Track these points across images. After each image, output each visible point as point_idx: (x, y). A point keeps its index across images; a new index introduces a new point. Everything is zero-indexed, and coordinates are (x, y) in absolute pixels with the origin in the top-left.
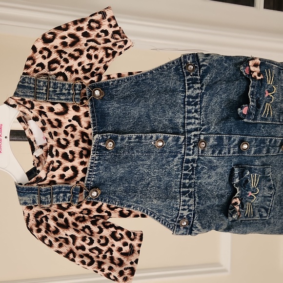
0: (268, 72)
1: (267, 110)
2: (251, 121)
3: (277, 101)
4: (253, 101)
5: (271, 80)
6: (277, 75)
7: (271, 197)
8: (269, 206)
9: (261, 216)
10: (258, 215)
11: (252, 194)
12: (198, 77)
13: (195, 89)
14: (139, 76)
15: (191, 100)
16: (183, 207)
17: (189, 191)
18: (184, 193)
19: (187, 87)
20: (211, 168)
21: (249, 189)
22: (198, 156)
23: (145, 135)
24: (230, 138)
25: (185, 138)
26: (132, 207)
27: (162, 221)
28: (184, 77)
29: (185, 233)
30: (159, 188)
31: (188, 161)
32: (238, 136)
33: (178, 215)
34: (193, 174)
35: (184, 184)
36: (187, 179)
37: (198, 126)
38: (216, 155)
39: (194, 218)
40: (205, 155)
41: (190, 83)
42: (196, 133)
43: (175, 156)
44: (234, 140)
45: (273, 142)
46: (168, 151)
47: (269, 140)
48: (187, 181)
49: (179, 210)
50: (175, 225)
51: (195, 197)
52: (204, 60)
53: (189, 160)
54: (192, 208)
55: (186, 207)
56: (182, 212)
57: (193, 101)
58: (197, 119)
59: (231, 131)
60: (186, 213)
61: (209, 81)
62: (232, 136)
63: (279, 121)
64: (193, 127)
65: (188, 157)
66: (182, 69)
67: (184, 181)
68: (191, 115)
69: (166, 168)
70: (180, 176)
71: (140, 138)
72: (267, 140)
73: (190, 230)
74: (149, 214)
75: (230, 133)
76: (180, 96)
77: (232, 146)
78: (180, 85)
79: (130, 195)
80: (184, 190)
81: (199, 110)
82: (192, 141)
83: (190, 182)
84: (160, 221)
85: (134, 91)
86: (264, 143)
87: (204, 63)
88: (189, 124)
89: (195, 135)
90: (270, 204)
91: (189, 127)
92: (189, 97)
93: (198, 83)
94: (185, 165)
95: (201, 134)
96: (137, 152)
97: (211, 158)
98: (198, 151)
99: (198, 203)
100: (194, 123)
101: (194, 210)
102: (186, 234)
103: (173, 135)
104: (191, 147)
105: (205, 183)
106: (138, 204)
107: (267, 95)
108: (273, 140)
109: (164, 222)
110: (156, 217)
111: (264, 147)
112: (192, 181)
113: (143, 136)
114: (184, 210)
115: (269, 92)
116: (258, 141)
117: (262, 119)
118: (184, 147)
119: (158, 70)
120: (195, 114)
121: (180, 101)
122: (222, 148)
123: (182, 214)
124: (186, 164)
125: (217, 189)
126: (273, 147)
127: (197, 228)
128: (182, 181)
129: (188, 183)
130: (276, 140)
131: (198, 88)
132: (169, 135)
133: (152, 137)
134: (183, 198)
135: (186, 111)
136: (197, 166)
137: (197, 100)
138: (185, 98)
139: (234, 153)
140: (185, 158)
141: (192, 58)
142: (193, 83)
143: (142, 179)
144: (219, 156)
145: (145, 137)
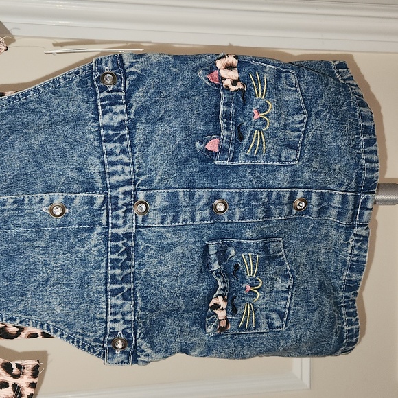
0: (255, 78)
1: (256, 142)
2: (227, 163)
3: (275, 125)
4: (227, 129)
5: (262, 91)
6: (273, 82)
7: (287, 292)
8: (285, 308)
9: (270, 325)
10: (265, 325)
11: (252, 289)
12: (122, 94)
13: (115, 114)
14: (14, 99)
15: (111, 133)
16: (112, 317)
17: (122, 289)
18: (114, 293)
19: (100, 111)
20: (163, 247)
21: (244, 280)
22: (136, 228)
23: (30, 196)
24: (192, 195)
25: (106, 199)
26: (18, 321)
27: (78, 342)
28: (96, 94)
29: (126, 361)
30: (67, 285)
31: (116, 238)
32: (206, 190)
33: (106, 331)
34: (129, 259)
35: (113, 277)
36: (118, 268)
37: (129, 177)
38: (169, 225)
39: (135, 334)
40: (150, 225)
41: (106, 105)
42: (127, 188)
43: (92, 230)
44: (201, 198)
45: (274, 197)
46: (75, 222)
47: (265, 194)
48: (118, 271)
49: (106, 322)
50: (104, 348)
51: (136, 299)
52: (132, 65)
53: (118, 235)
54: (130, 317)
55: (119, 317)
56: (112, 325)
57: (116, 135)
58: (127, 164)
59: (195, 182)
60: (119, 327)
61: (143, 99)
62: (196, 190)
63: (280, 161)
64: (121, 178)
65: (115, 231)
66: (93, 81)
67: (112, 272)
68: (113, 158)
69: (78, 251)
70: (104, 264)
71: (21, 202)
72: (262, 194)
73: (133, 357)
74: (52, 331)
75: (190, 185)
76: (90, 127)
77: (197, 208)
78: (88, 108)
79: (11, 301)
80: (113, 287)
81: (130, 149)
82: (120, 203)
83: (125, 273)
84: (73, 342)
85: (5, 124)
86: (258, 200)
87: (133, 69)
88: (112, 174)
89: (125, 193)
90: (286, 304)
91: (113, 180)
92: (107, 127)
93: (121, 104)
94: (111, 244)
95: (136, 190)
96: (16, 226)
97: (159, 229)
98: (136, 220)
99: (142, 309)
100: (123, 172)
101: (135, 320)
102: (128, 363)
103: (82, 195)
104: (120, 213)
105: (155, 273)
106: (29, 314)
107: (256, 117)
108: (274, 193)
109: (80, 344)
110: (65, 336)
111: (257, 206)
112: (129, 271)
113: (26, 199)
114: (115, 321)
115: (260, 112)
116: (244, 197)
117: (247, 158)
118: (105, 214)
119: (49, 86)
120: (122, 156)
121: (92, 136)
122: (179, 211)
123: (113, 329)
124: (113, 243)
125: (182, 282)
126: (276, 205)
127: (143, 351)
128: (109, 272)
129: (119, 275)
130: (278, 194)
131: (122, 112)
132: (73, 195)
133: (41, 200)
134: (112, 301)
135: (105, 151)
136: (137, 245)
137: (123, 132)
138: (99, 131)
139: (203, 219)
140: (110, 232)
141: (113, 62)
142: (112, 104)
143: (34, 273)
144: (174, 227)
145: (30, 200)
